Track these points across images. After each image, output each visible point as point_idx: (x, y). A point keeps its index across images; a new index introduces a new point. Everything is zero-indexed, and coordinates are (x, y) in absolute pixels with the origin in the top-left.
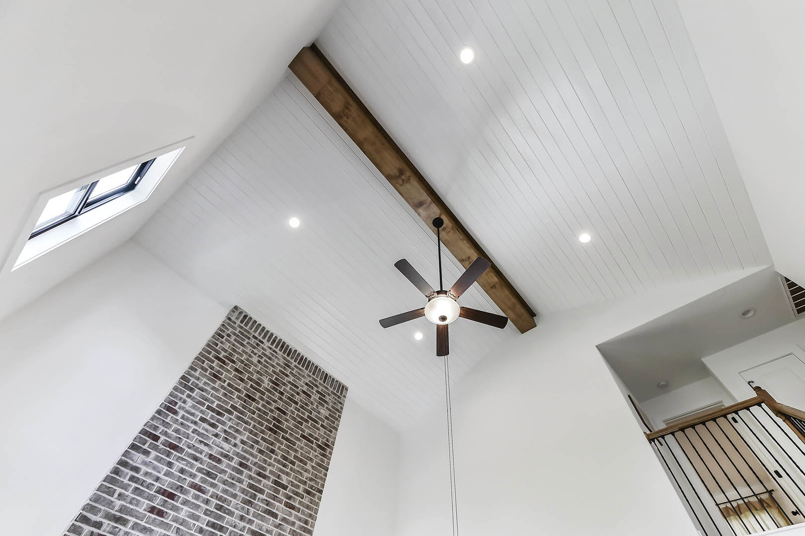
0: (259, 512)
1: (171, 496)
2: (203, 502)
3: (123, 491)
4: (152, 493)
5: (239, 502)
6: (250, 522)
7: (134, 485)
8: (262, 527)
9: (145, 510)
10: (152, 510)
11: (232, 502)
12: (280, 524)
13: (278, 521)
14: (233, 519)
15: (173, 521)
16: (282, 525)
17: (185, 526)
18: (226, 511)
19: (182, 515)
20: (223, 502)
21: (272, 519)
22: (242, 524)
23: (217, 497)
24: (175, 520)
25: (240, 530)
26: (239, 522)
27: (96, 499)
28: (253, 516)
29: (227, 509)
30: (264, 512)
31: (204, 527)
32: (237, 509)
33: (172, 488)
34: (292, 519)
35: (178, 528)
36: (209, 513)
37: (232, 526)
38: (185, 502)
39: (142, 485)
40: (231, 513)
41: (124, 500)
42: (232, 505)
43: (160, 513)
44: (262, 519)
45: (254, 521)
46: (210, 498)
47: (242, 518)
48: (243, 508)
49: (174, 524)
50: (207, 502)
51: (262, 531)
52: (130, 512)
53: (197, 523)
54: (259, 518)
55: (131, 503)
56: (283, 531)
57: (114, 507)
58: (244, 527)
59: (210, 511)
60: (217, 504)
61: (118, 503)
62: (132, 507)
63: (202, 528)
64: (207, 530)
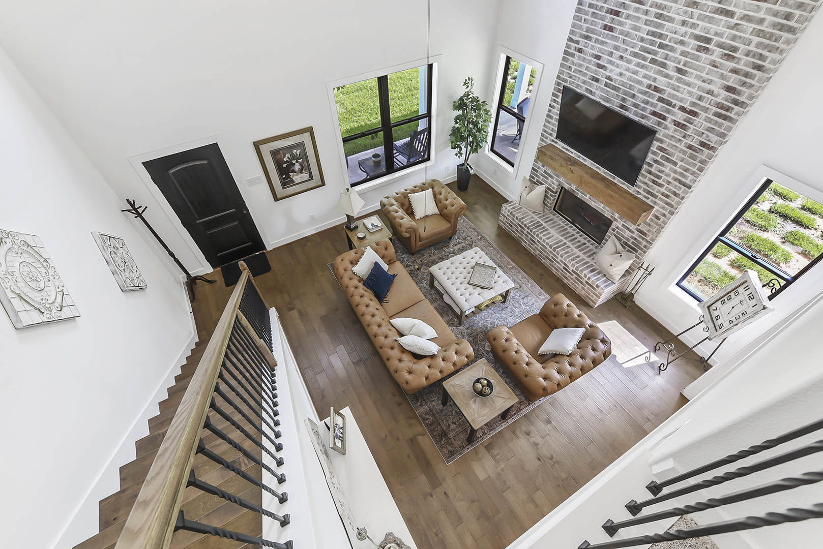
0: (707, 14)
1: (617, 13)
2: (643, 14)
3: (586, 17)
4: (603, 14)
5: (680, 7)
6: (694, 26)
7: (592, 10)
8: (709, 30)
9: (600, 28)
10: (605, 27)
11: (673, 8)
12: (736, 24)
13: (734, 21)
14: (674, 25)
15: (620, 34)
16: (740, 24)
17: (629, 37)
18: (667, 18)
19: (626, 29)
20: (663, 10)
21: (725, 18)
22: (684, 29)
23: (656, 5)
24: (622, 33)
25: (682, 36)
26: (680, 27)
27: (574, 26)
28: (698, 19)
29: (667, 16)
30: (714, 13)
31: (645, 36)
32: (678, 14)
33: (617, 7)
34: (761, 15)
35: (624, 39)
36: (649, 23)
37: (672, 33)
38: (628, 17)
39: (596, 9)
40: (671, 20)
41: (588, 23)
42: (672, 10)
43: (611, 29)
44: (711, 20)
45: (698, 25)
46: (649, 9)
47: (684, 23)
48: (685, 12)
49: (621, 37)
50: (647, 13)
51: (710, 34)
52: (593, 31)
53: (638, 33)
54: (706, 20)
55: (592, 24)
56: (741, 32)
57: (583, 29)
58: (686, 33)
59: (650, 21)
60: (657, 13)
61: (585, 25)
62: (593, 27)
63: (643, 37)
64: (647, 39)
